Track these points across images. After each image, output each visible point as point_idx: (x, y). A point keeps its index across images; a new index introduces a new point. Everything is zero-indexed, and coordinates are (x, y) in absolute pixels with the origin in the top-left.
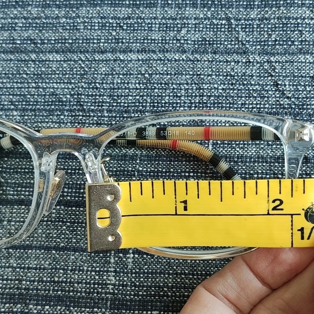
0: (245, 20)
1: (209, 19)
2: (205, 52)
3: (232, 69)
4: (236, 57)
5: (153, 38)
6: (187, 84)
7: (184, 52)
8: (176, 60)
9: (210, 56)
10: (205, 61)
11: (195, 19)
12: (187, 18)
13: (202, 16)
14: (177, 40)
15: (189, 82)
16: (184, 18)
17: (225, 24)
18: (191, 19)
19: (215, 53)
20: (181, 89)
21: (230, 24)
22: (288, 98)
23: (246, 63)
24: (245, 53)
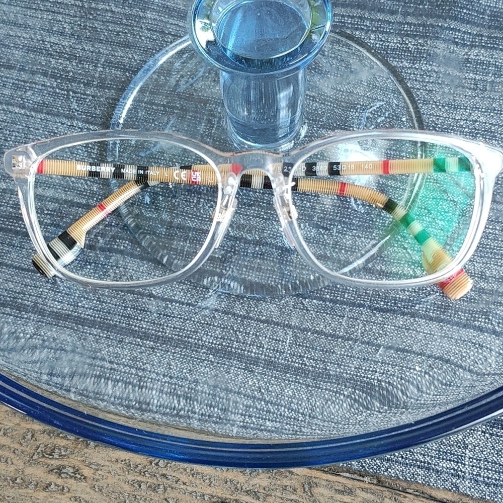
0: (81, 94)
1: (53, 88)
2: (41, 112)
3: (57, 128)
4: (64, 120)
5: (4, 93)
6: (18, 132)
7: (24, 108)
8: (16, 113)
9: (43, 116)
10: (38, 118)
11: (43, 85)
12: (36, 84)
13: (49, 84)
14: (22, 98)
15: (21, 131)
16: (34, 83)
17: (64, 95)
18: (39, 85)
19: (48, 114)
20: (12, 135)
21: (68, 95)
22: (92, 158)
23: (70, 126)
24: (71, 118)
